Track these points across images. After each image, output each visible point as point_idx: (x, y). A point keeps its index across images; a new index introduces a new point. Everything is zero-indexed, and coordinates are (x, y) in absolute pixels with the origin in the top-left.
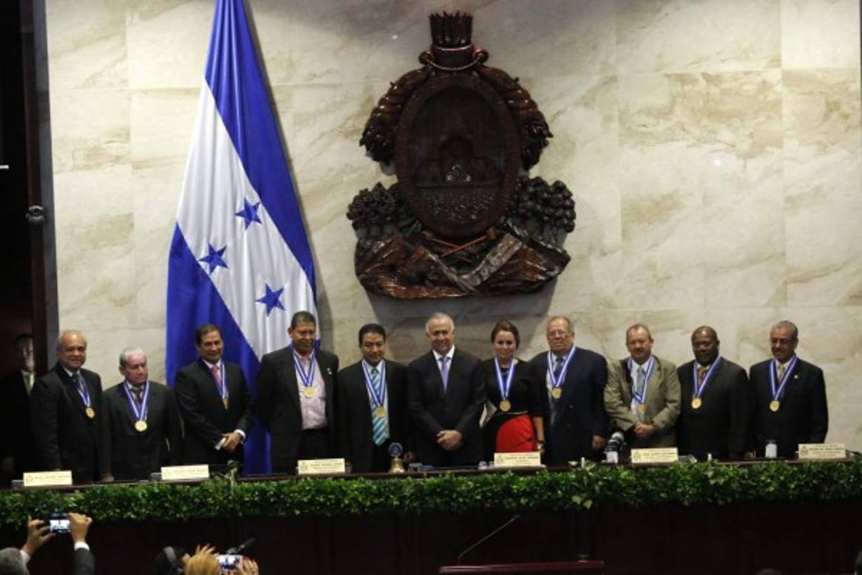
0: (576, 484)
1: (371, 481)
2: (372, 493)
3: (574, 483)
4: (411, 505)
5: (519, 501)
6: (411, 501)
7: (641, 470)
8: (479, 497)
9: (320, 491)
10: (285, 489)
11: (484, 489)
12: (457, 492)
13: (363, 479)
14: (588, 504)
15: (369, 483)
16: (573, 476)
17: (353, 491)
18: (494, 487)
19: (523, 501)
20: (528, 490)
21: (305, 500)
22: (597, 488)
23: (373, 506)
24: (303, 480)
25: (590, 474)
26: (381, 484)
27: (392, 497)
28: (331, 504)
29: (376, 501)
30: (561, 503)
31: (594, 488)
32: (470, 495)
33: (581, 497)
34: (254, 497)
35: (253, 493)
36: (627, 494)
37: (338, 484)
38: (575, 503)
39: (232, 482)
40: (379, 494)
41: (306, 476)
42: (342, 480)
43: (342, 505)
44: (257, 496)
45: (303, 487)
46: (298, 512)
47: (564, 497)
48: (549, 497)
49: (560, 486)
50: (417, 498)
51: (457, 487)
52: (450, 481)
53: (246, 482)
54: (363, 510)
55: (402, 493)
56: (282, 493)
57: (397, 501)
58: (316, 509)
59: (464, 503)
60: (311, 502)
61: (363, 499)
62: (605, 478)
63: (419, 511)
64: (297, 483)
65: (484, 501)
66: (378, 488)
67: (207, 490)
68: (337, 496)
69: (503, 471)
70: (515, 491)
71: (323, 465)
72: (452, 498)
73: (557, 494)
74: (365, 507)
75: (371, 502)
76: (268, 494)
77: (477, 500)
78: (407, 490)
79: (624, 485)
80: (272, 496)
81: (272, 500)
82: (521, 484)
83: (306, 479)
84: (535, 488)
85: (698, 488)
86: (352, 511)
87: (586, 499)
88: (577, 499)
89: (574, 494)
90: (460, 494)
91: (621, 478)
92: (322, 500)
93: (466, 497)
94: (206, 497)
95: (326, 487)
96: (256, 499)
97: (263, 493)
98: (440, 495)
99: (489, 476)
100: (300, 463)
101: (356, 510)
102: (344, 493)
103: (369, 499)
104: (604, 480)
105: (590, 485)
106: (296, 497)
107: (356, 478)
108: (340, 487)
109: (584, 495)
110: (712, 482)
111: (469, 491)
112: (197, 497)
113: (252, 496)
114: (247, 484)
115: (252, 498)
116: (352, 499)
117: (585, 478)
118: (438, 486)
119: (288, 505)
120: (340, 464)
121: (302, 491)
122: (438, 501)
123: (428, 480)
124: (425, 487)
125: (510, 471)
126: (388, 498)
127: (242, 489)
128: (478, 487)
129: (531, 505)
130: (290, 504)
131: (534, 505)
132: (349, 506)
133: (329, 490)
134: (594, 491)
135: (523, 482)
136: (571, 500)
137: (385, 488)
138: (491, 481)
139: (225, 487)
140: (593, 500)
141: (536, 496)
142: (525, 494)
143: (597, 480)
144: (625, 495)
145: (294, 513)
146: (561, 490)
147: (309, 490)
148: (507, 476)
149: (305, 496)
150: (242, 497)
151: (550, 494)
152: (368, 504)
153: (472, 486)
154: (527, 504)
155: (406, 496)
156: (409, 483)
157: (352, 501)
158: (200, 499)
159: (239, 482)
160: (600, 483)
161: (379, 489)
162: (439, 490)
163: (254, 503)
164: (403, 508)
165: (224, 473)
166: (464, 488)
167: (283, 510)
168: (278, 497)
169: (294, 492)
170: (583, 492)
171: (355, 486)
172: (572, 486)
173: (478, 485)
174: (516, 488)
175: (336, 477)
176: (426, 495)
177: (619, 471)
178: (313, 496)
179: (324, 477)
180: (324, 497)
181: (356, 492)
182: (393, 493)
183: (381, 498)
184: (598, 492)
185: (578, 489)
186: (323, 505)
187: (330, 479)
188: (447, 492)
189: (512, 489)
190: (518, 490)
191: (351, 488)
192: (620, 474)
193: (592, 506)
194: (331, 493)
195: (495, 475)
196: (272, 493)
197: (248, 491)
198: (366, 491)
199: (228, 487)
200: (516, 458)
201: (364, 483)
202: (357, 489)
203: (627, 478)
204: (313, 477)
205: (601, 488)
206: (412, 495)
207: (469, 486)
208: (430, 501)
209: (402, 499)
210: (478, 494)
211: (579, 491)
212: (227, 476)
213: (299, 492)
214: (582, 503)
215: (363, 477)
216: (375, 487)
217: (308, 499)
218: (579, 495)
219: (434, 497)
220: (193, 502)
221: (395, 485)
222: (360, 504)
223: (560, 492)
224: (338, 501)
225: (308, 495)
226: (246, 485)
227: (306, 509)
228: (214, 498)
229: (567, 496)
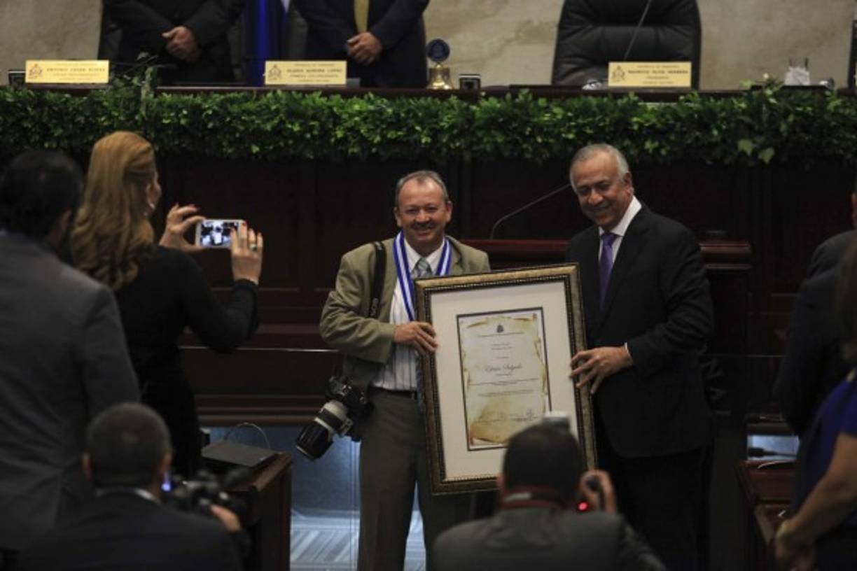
0: (747, 119)
1: (385, 101)
2: (383, 122)
3: (742, 117)
4: (452, 146)
5: (643, 145)
6: (453, 138)
8: (571, 136)
9: (293, 114)
10: (234, 109)
11: (580, 121)
12: (534, 126)
13: (371, 96)
14: (767, 155)
15: (383, 103)
16: (743, 105)
17: (351, 116)
18: (597, 118)
19: (649, 145)
20: (659, 126)
21: (268, 127)
22: (783, 127)
23: (386, 142)
24: (270, 95)
25: (772, 101)
26: (403, 106)
27: (418, 128)
28: (313, 136)
29: (391, 135)
30: (717, 153)
31: (779, 126)
32: (556, 131)
33: (754, 142)
34: (179, 119)
35: (180, 110)
36: (838, 138)
37: (329, 103)
38: (743, 153)
39: (144, 92)
40: (396, 123)
41: (274, 89)
42: (338, 96)
43: (333, 140)
44: (185, 116)
45: (268, 107)
46: (255, 149)
47: (724, 140)
48: (697, 139)
49: (719, 122)
50: (461, 134)
51: (533, 116)
52: (522, 106)
53: (168, 92)
54: (370, 149)
55: (436, 123)
56: (229, 113)
57: (428, 136)
58: (286, 144)
59: (545, 145)
60: (278, 131)
61: (369, 130)
62: (800, 109)
63: (467, 157)
64: (258, 99)
65: (580, 143)
66: (394, 112)
67: (100, 103)
68: (323, 127)
69: (619, 93)
70: (636, 127)
71: (308, 71)
72: (522, 134)
73: (712, 136)
74: (372, 144)
75: (383, 136)
76: (204, 114)
77: (567, 140)
78: (445, 119)
79: (833, 123)
80: (210, 118)
81: (210, 125)
82: (646, 116)
83: (275, 92)
84: (671, 122)
86: (350, 150)
87: (764, 147)
88: (746, 146)
89: (742, 137)
90: (540, 129)
91: (829, 111)
92: (296, 128)
93: (548, 134)
94: (95, 115)
95: (307, 105)
96: (183, 122)
97: (196, 110)
98: (503, 128)
99: (593, 101)
100: (269, 65)
101: (356, 150)
102: (337, 120)
103: (379, 131)
104: (797, 113)
105: (771, 120)
106: (253, 121)
107: (361, 96)
108: (331, 108)
109: (761, 140)
111: (555, 125)
112: (81, 114)
113: (176, 116)
114: (170, 95)
115: (176, 120)
116: (351, 129)
117: (764, 108)
118: (500, 112)
119: (238, 135)
120: (339, 71)
121: (264, 112)
122: (500, 139)
123: (484, 103)
124: (478, 115)
125: (631, 95)
126: (412, 131)
127: (160, 104)
128: (570, 119)
129: (663, 152)
130: (241, 133)
131: (669, 152)
132: (344, 140)
133: (310, 113)
134: (777, 133)
135: (653, 111)
136: (736, 146)
137: (408, 112)
138: (595, 109)
139: (131, 100)
140: (776, 148)
141: (673, 137)
142: (653, 132)
143: (786, 114)
144: (835, 141)
145: (249, 150)
146: (719, 128)
147: (277, 111)
148: (625, 100)
149: (268, 120)
150: (158, 118)
151: (698, 133)
152: (378, 139)
153: (560, 117)
154: (657, 150)
155: (443, 127)
156: (451, 107)
157: (349, 134)
158: (87, 118)
159: (157, 93)
160: (791, 118)
161: (396, 114)
162: (501, 120)
163: (180, 131)
164: (439, 151)
165: (132, 76)
166: (546, 119)
167: (231, 144)
168: (222, 119)
169: (249, 113)
170: (760, 133)
171: (357, 107)
172: (740, 122)
173: (570, 114)
174: (637, 122)
175: (328, 92)
176: (480, 128)
177: (828, 99)
178: (282, 122)
179: (307, 91)
180: (301, 125)
181: (357, 119)
182: (421, 123)
183: (400, 130)
184: (785, 134)
185: (750, 127)
186: (298, 138)
187: (316, 95)
188: (515, 125)
189: (631, 124)
190: (641, 125)
191: (350, 111)
192: (827, 103)
193: (773, 160)
194: (314, 118)
195: (605, 99)
196: (210, 112)
197: (170, 107)
198: (375, 117)
199: (136, 99)
200: (647, 72)
201: (372, 103)
202: (360, 113)
203: (841, 111)
204: (288, 90)
205: (792, 129)
206: (453, 127)
207: (555, 114)
208: (485, 140)
209: (435, 133)
210: (569, 131)
211: (751, 132)
212: (135, 81)
213: (258, 114)
214: (755, 153)
215: (373, 92)
216: (390, 111)
217: (273, 128)
218: (751, 138)
219: (493, 132)
220: (72, 121)
221: (427, 108)
222: (363, 141)
223: (715, 132)
224: (326, 133)
225: (272, 119)
226: (167, 97)
227: (269, 145)
228: (110, 117)
229: (729, 141)
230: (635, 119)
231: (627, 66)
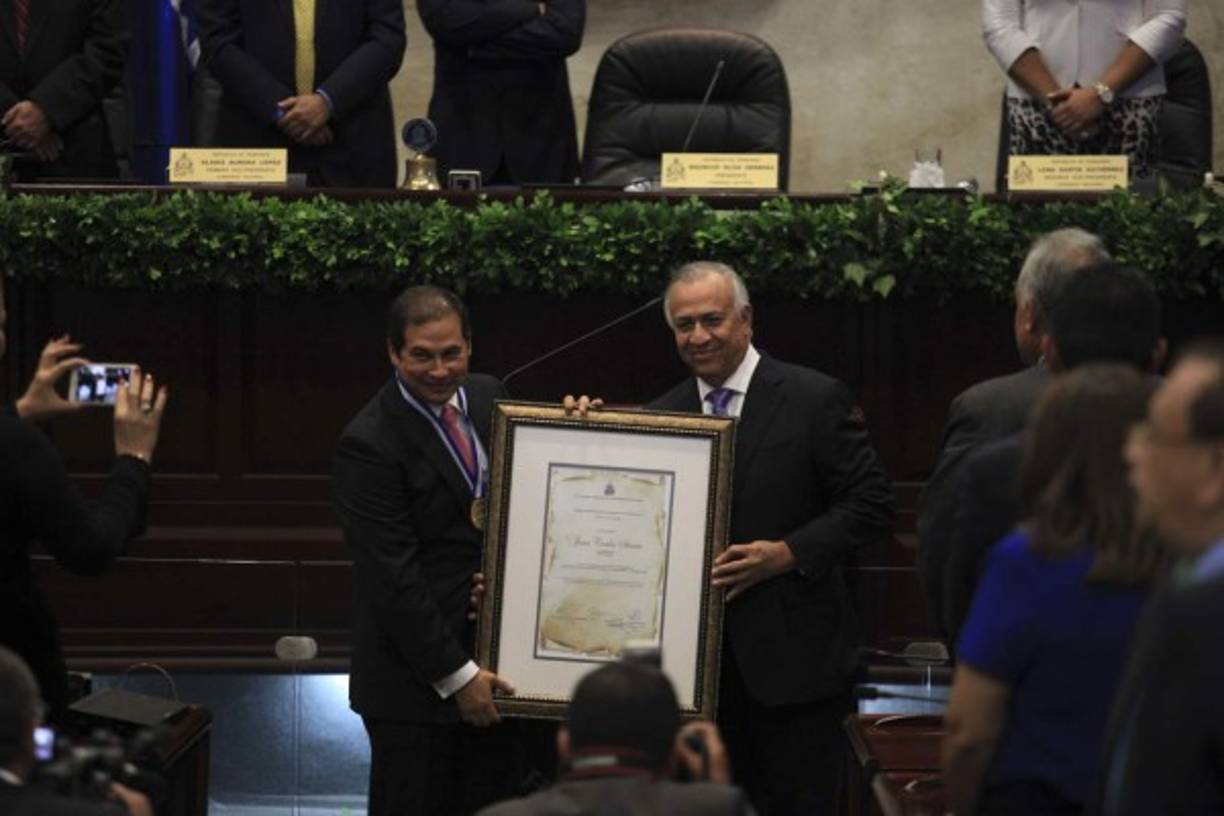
0: (856, 235)
1: (343, 206)
2: (340, 236)
3: (850, 232)
4: (440, 271)
6: (440, 260)
7: (1028, 208)
8: (608, 257)
9: (211, 224)
10: (126, 216)
11: (622, 236)
12: (557, 243)
13: (324, 199)
14: (885, 285)
15: (340, 209)
16: (852, 215)
17: (294, 227)
20: (733, 243)
21: (174, 242)
22: (908, 247)
23: (346, 266)
24: (176, 197)
25: (892, 209)
26: (368, 213)
27: (390, 245)
28: (239, 257)
29: (352, 254)
30: (816, 281)
31: (902, 246)
32: (588, 250)
33: (867, 267)
34: (44, 230)
35: (46, 218)
36: (984, 263)
37: (262, 209)
38: (851, 283)
40: (359, 238)
41: (183, 187)
42: (276, 199)
43: (267, 262)
44: (53, 227)
45: (173, 213)
46: (156, 274)
47: (824, 265)
48: (787, 262)
49: (817, 239)
50: (452, 254)
51: (555, 229)
52: (540, 215)
53: (28, 192)
54: (320, 274)
55: (417, 238)
56: (117, 223)
57: (405, 256)
58: (200, 267)
59: (572, 269)
60: (189, 248)
61: (320, 248)
62: (931, 221)
64: (159, 202)
65: (622, 267)
66: (355, 223)
68: (253, 241)
69: (676, 197)
70: (701, 245)
71: (232, 162)
72: (539, 254)
73: (808, 258)
74: (324, 268)
75: (340, 256)
76: (81, 224)
77: (603, 263)
78: (430, 232)
79: (977, 241)
80: (89, 229)
81: (90, 240)
82: (715, 229)
83: (184, 192)
84: (751, 238)
85: (1168, 256)
86: (293, 277)
87: (880, 274)
88: (855, 272)
89: (850, 260)
90: (564, 247)
91: (971, 225)
92: (215, 244)
93: (575, 255)
95: (231, 212)
96: (50, 234)
97: (69, 219)
98: (512, 244)
99: (640, 208)
100: (175, 154)
101: (301, 276)
102: (274, 233)
103: (334, 248)
104: (926, 227)
105: (891, 236)
106: (152, 235)
107: (308, 199)
108: (265, 215)
109: (876, 263)
110: (1204, 240)
111: (586, 242)
113: (41, 226)
114: (31, 197)
115: (39, 233)
116: (293, 246)
117: (881, 219)
118: (507, 222)
119: (130, 254)
120: (276, 162)
121: (167, 221)
122: (508, 261)
123: (485, 210)
124: (476, 226)
125: (694, 199)
126: (381, 248)
127: (17, 209)
128: (607, 233)
130: (135, 251)
132: (284, 261)
133: (235, 222)
134: (899, 252)
135: (725, 222)
136: (841, 274)
137: (376, 222)
138: (644, 219)
140: (899, 276)
141: (753, 260)
143: (912, 228)
144: (980, 267)
145: (145, 275)
146: (817, 247)
147: (187, 220)
148: (685, 207)
149: (174, 232)
150: (14, 229)
151: (788, 255)
152: (333, 260)
153: (592, 230)
155: (426, 243)
156: (438, 216)
157: (291, 252)
160: (918, 234)
161: (359, 225)
162: (509, 234)
163: (45, 247)
164: (420, 277)
166: (573, 232)
167: (119, 266)
168: (107, 232)
169: (146, 222)
170: (875, 254)
171: (302, 215)
172: (847, 239)
173: (607, 226)
174: (703, 238)
175: (260, 192)
176: (480, 245)
177: (970, 207)
178: (194, 235)
179: (231, 191)
180: (221, 240)
181: (302, 231)
182: (395, 238)
183: (365, 247)
184: (911, 256)
185: (861, 246)
186: (217, 258)
187: (244, 198)
188: (529, 241)
189: (694, 242)
190: (708, 242)
191: (292, 219)
192: (969, 213)
193: (894, 291)
194: (241, 230)
195: (657, 206)
196: (90, 221)
197: (31, 213)
198: (328, 229)
200: (717, 167)
201: (325, 209)
202: (307, 223)
203: (988, 224)
204: (202, 189)
205: (920, 249)
206: (440, 243)
207: (586, 227)
208: (487, 262)
209: (416, 252)
210: (606, 250)
211: (862, 253)
213: (160, 224)
214: (868, 282)
215: (325, 194)
216: (350, 220)
217: (182, 244)
218: (862, 261)
219: (498, 250)
221: (403, 216)
222: (311, 262)
223: (813, 253)
224: (258, 252)
225: (180, 231)
226: (27, 200)
227: (175, 266)
229: (832, 265)
230: (699, 234)
231: (687, 159)
